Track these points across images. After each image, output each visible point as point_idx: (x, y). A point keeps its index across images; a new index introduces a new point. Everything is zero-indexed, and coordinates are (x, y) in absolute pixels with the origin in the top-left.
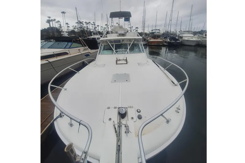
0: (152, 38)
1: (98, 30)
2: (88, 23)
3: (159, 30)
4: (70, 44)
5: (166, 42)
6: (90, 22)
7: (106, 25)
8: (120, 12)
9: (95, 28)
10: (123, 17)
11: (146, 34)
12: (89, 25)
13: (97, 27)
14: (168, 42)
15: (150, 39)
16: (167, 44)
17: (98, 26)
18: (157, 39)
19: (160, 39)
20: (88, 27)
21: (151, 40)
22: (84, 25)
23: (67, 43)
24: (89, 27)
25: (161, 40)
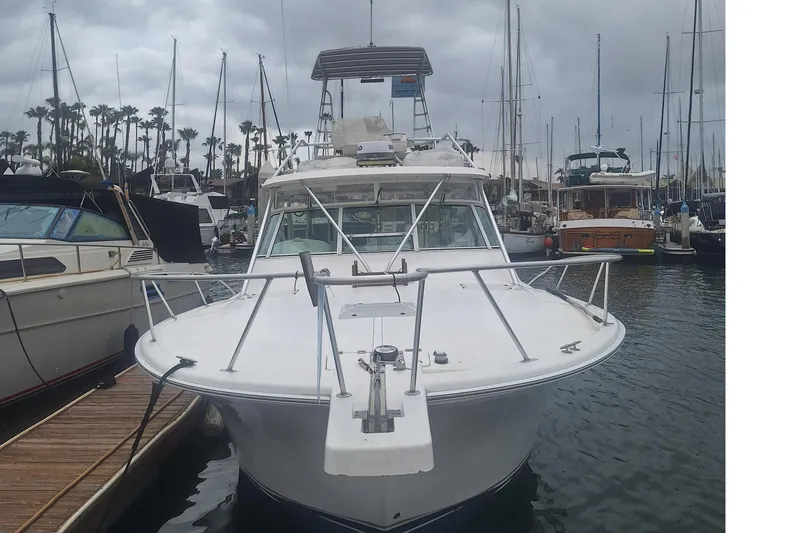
0: (577, 206)
1: (186, 161)
2: (117, 116)
3: (621, 153)
4: (69, 215)
5: (676, 238)
6: (129, 110)
7: (247, 127)
8: (372, 48)
9: (165, 147)
10: (388, 74)
11: (534, 189)
12: (122, 126)
13: (183, 144)
14: (695, 236)
15: (564, 217)
16: (691, 251)
17: (188, 134)
18: (611, 215)
19: (633, 212)
20: (111, 141)
21: (571, 224)
22: (83, 126)
23: (54, 211)
24: (120, 143)
25: (640, 224)
